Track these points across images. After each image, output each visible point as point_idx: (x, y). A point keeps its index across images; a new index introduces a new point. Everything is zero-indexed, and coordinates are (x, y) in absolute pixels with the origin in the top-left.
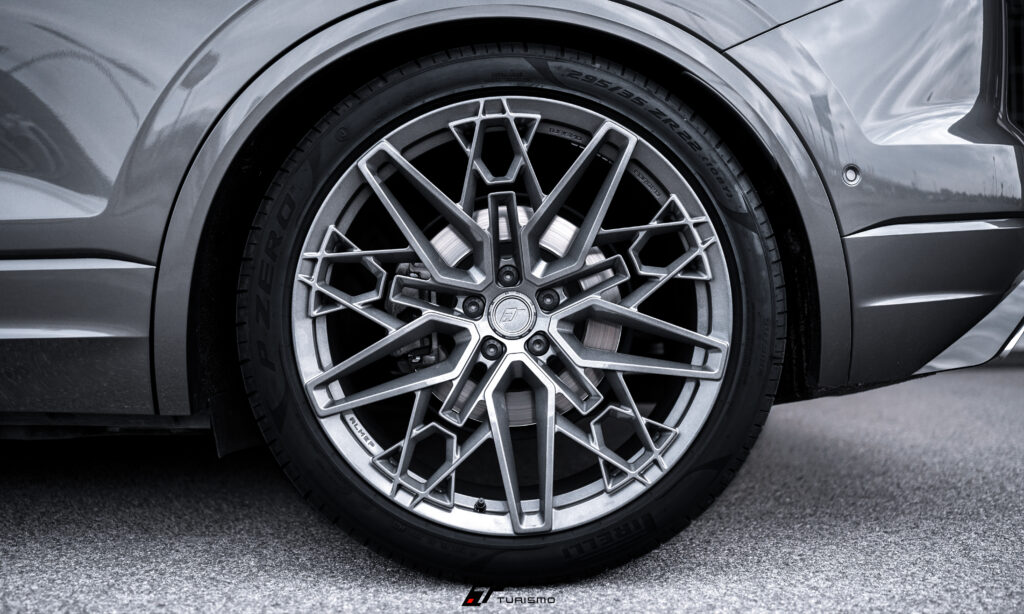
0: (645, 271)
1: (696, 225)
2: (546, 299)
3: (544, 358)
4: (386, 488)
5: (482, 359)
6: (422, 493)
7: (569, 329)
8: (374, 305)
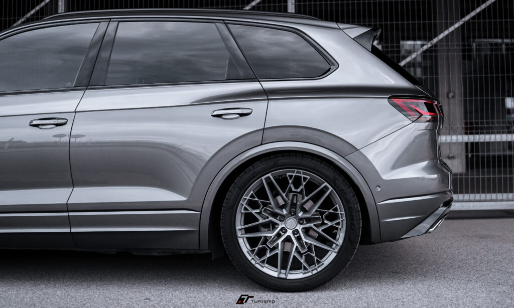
0: (326, 222)
1: (341, 214)
2: (300, 221)
3: (296, 236)
4: (250, 258)
5: (281, 232)
6: (258, 262)
7: (304, 231)
8: (257, 213)
